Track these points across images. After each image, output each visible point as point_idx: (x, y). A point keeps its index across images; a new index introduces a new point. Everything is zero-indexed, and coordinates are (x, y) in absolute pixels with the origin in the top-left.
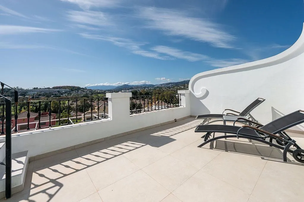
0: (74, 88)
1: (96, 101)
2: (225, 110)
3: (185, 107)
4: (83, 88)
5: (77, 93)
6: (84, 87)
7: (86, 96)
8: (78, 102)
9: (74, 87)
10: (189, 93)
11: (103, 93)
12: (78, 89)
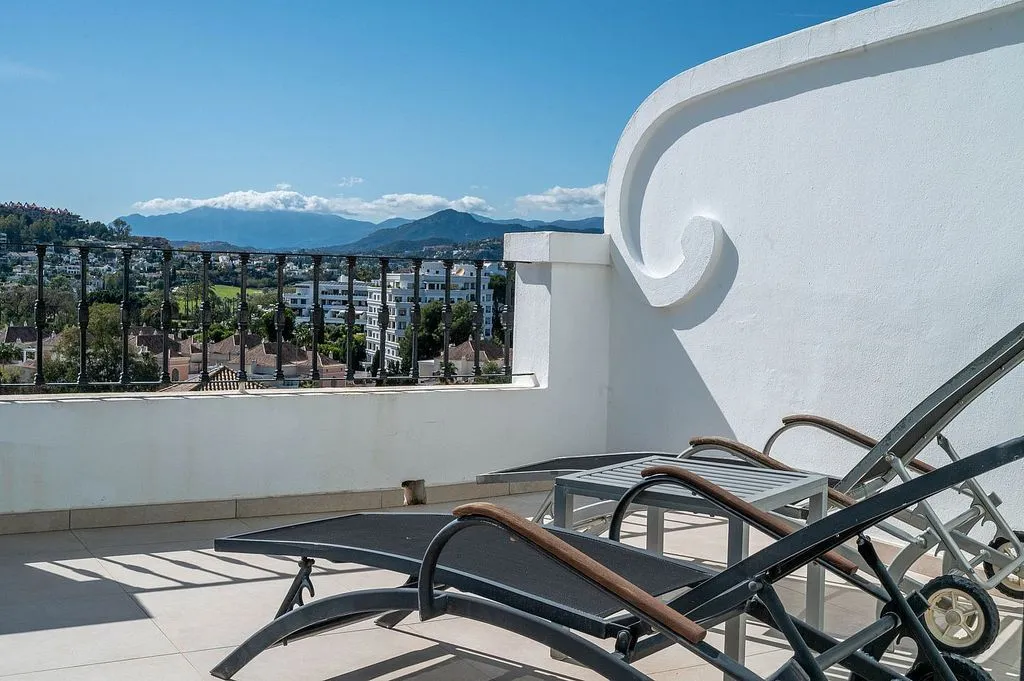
0: (29, 221)
1: (190, 341)
2: (789, 422)
3: (544, 385)
4: (99, 230)
5: (54, 262)
6: (107, 221)
7: (124, 294)
8: (52, 342)
9: (31, 214)
10: (604, 260)
11: (259, 276)
12: (67, 228)
